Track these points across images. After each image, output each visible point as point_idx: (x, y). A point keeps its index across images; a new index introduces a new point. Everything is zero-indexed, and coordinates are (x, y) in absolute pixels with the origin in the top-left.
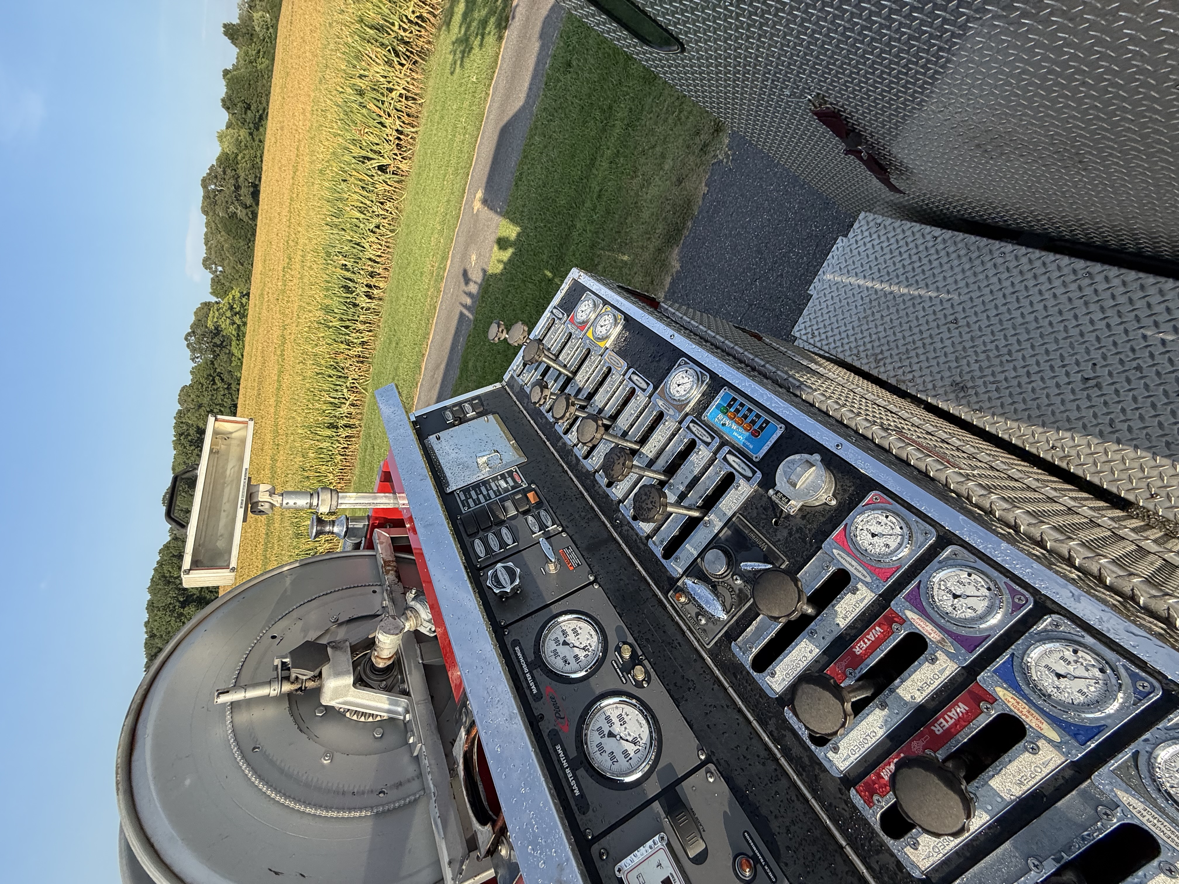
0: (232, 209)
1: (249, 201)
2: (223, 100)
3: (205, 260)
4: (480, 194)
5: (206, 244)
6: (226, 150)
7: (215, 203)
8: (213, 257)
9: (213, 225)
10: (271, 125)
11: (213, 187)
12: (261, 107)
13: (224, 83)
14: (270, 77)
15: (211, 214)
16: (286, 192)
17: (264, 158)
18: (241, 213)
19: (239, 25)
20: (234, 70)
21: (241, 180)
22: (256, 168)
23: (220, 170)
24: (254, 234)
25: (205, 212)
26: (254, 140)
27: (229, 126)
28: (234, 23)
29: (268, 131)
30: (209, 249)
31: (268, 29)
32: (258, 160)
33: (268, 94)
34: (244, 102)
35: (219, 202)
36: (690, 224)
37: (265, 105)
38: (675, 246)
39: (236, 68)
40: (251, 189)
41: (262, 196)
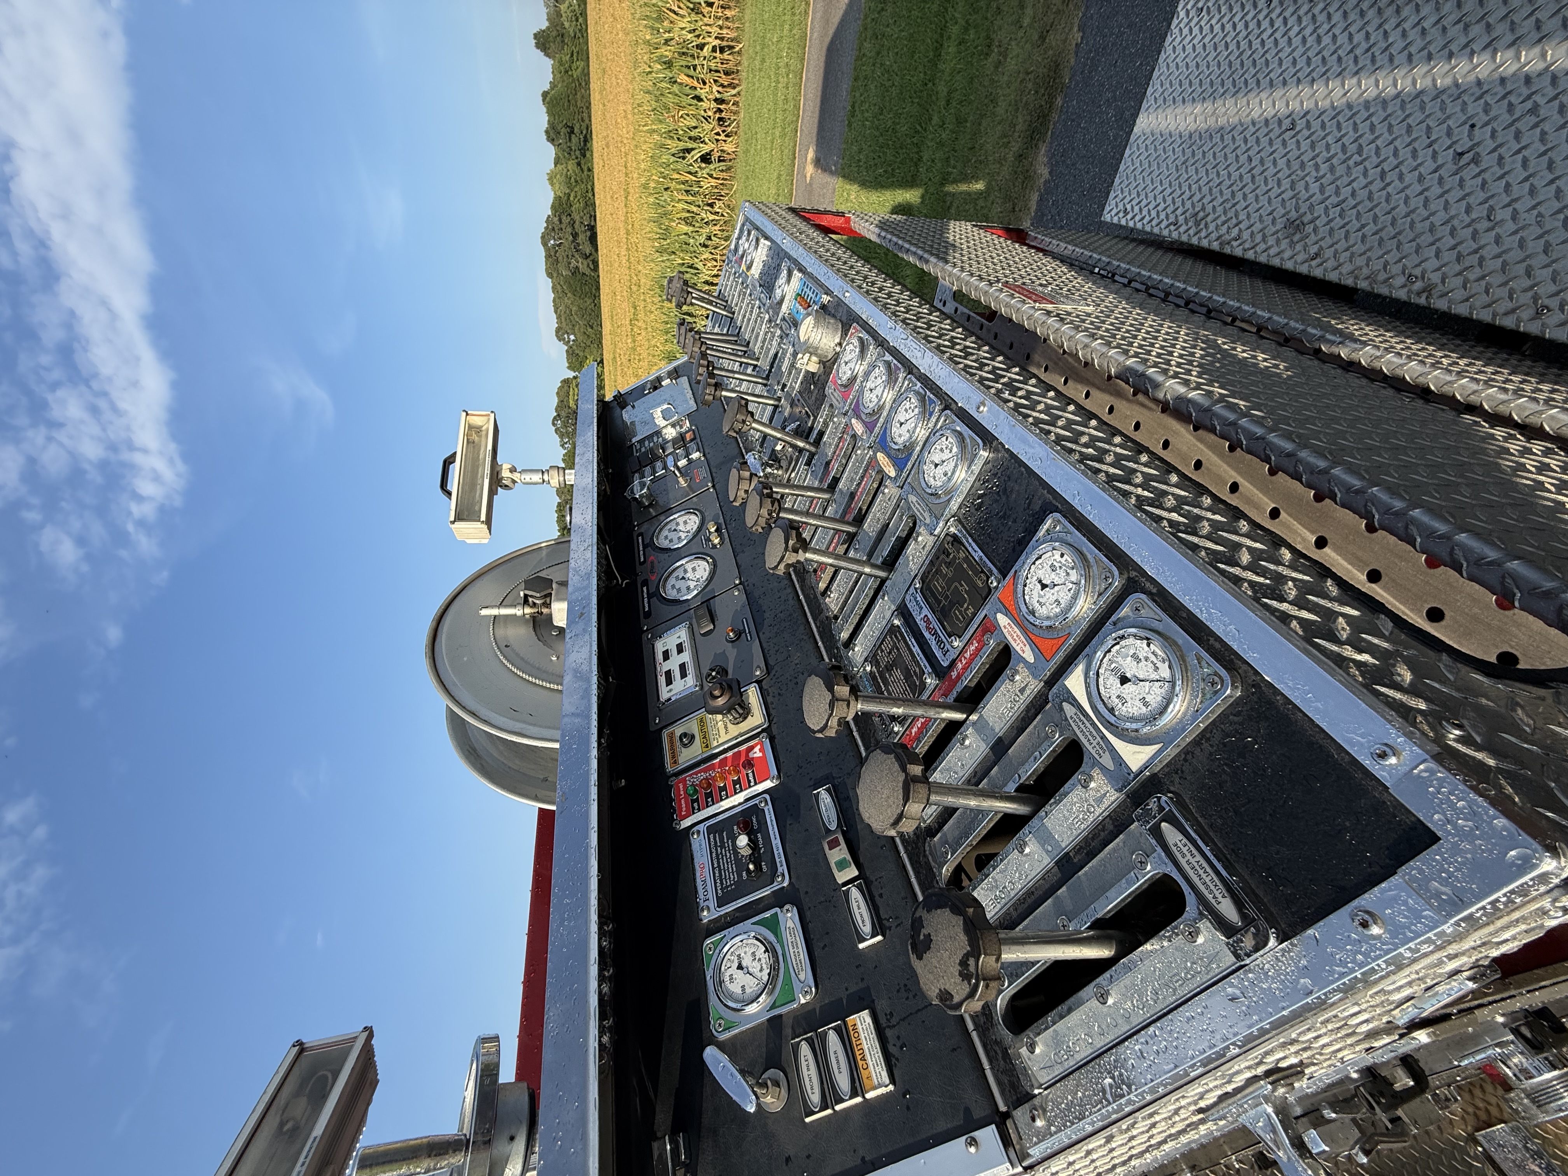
0: (574, 263)
1: (587, 249)
2: (547, 132)
3: (558, 330)
4: (811, 155)
5: (556, 312)
6: (559, 193)
7: (557, 261)
8: (564, 324)
9: (559, 287)
10: (597, 144)
11: (552, 242)
12: (584, 125)
13: (545, 110)
14: (588, 83)
15: (555, 275)
16: (621, 225)
17: (596, 190)
18: (583, 265)
19: (548, 28)
20: (552, 89)
21: (577, 225)
22: (590, 205)
23: (556, 219)
24: (598, 288)
25: (550, 275)
26: (582, 170)
27: (557, 162)
28: (544, 28)
29: (595, 155)
30: (559, 317)
31: (577, 20)
32: (590, 195)
33: (589, 108)
34: (567, 126)
35: (560, 259)
36: (1059, 101)
37: (587, 121)
38: (1040, 143)
39: (553, 85)
40: (588, 233)
41: (600, 238)
